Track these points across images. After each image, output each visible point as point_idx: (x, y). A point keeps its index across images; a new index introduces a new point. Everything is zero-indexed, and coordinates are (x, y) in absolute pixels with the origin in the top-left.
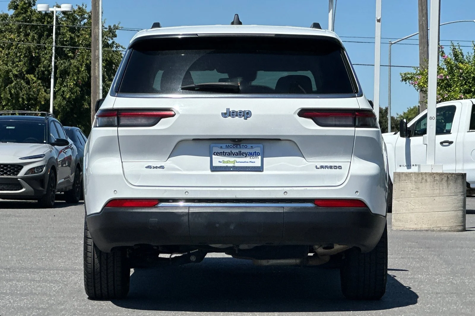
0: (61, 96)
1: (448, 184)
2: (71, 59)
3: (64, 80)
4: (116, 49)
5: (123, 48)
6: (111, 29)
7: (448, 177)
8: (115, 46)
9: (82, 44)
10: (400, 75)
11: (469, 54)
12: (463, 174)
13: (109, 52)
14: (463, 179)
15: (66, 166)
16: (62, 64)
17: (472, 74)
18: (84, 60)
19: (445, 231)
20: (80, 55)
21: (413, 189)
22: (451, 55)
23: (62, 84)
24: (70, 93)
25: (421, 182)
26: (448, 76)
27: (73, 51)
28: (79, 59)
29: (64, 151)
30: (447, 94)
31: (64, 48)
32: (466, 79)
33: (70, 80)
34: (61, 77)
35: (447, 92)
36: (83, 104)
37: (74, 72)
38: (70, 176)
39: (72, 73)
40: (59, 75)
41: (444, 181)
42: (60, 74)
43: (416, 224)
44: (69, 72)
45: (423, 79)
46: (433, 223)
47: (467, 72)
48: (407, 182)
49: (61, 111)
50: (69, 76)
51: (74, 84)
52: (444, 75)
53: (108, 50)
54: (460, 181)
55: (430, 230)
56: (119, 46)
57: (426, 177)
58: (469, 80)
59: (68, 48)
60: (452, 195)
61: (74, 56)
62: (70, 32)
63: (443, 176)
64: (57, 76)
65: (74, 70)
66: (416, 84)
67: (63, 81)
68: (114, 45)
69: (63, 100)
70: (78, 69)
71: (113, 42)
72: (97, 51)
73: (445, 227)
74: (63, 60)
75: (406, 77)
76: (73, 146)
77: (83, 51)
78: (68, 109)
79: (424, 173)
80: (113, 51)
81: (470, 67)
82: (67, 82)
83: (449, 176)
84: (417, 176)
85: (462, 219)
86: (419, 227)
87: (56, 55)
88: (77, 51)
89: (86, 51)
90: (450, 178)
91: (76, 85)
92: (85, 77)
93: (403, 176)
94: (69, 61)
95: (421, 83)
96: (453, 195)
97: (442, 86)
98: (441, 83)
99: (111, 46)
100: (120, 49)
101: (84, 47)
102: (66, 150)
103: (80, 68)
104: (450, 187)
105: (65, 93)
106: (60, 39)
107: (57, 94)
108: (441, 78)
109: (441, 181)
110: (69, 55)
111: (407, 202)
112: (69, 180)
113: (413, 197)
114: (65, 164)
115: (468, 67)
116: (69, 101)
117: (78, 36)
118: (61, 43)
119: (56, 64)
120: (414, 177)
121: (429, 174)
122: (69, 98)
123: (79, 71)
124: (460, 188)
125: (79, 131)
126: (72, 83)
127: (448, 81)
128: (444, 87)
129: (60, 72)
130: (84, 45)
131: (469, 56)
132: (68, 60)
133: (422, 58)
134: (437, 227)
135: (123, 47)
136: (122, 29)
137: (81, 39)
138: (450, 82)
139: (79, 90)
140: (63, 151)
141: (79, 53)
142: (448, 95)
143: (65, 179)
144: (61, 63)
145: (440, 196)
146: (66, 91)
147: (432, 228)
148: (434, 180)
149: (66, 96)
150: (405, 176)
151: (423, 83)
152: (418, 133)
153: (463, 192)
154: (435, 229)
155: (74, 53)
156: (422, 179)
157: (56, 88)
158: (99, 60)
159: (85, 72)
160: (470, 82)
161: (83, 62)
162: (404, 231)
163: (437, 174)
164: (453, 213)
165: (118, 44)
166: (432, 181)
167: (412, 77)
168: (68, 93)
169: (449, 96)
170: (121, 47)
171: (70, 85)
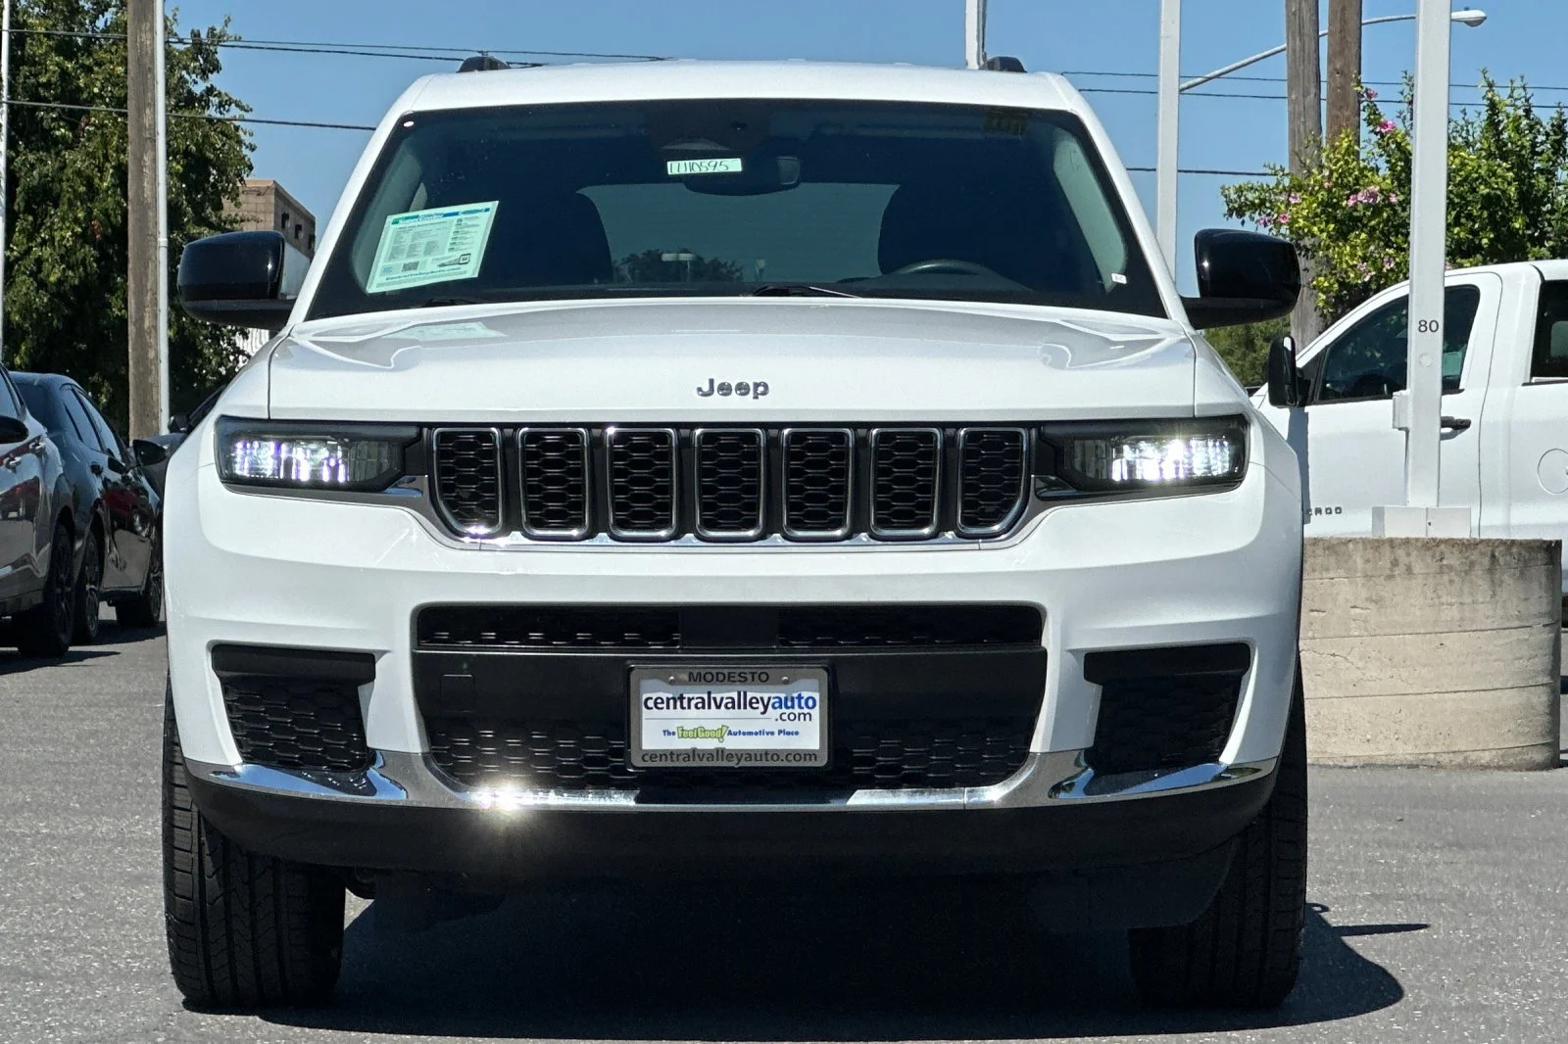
0: (30, 276)
1: (1495, 585)
2: (66, 149)
3: (42, 220)
4: (221, 113)
5: (242, 108)
6: (201, 44)
7: (1493, 556)
8: (215, 100)
9: (102, 97)
10: (1222, 193)
11: (1465, 114)
12: (1551, 542)
13: (194, 123)
14: (1553, 564)
15: (18, 519)
16: (33, 166)
17: (1482, 187)
18: (110, 151)
19: (1485, 767)
20: (95, 133)
21: (1359, 603)
22: (1405, 117)
23: (33, 233)
24: (63, 266)
25: (1390, 577)
26: (1393, 195)
27: (73, 120)
28: (91, 150)
29: (9, 461)
30: (1394, 258)
31: (37, 109)
32: (1458, 203)
33: (63, 220)
34: (28, 210)
35: (1391, 251)
36: (109, 306)
37: (77, 195)
38: (34, 555)
39: (68, 195)
40: (22, 205)
41: (1478, 571)
42: (28, 203)
43: (1368, 741)
44: (59, 196)
45: (1305, 205)
46: (1436, 739)
47: (1465, 180)
48: (1331, 575)
49: (30, 329)
50: (56, 206)
51: (74, 234)
52: (1381, 191)
53: (191, 118)
54: (1538, 571)
55: (1424, 763)
56: (230, 102)
57: (1408, 555)
58: (1469, 208)
59: (53, 109)
60: (1508, 625)
61: (76, 137)
62: (58, 54)
63: (1476, 552)
64: (16, 208)
65: (76, 187)
66: (1283, 221)
67: (37, 227)
68: (211, 98)
69: (37, 292)
70: (89, 182)
71: (210, 91)
72: (148, 111)
73: (1481, 754)
74: (38, 151)
75: (1243, 199)
76: (47, 444)
77: (106, 122)
78: (55, 322)
79: (1402, 539)
80: (210, 120)
81: (1472, 160)
82: (51, 228)
83: (1497, 554)
84: (1371, 551)
85: (1547, 718)
86: (1379, 752)
87: (13, 133)
88: (84, 119)
89: (115, 119)
90: (1502, 561)
91: (84, 238)
92: (114, 210)
93: (1319, 552)
94: (58, 154)
95: (1301, 220)
96: (1514, 626)
97: (1373, 229)
98: (1370, 221)
99: (204, 100)
100: (234, 111)
101: (107, 107)
102: (18, 459)
103: (97, 181)
104: (1502, 595)
105: (46, 266)
106: (26, 77)
107: (18, 270)
108: (1372, 200)
109: (1466, 573)
110: (58, 133)
111: (1334, 655)
112: (29, 569)
113: (1356, 633)
114: (17, 511)
115: (1466, 161)
116: (58, 293)
117: (88, 70)
118: (27, 92)
119: (12, 167)
120: (1362, 557)
121: (1419, 544)
122: (60, 282)
123: (92, 191)
124: (1540, 597)
125: (73, 390)
126: (70, 233)
127: (1395, 212)
128: (1382, 232)
129: (27, 194)
130: (107, 100)
131: (1468, 123)
132: (52, 151)
133: (1299, 131)
134: (1454, 752)
135: (244, 104)
136: (239, 42)
137: (97, 79)
138: (1403, 214)
139: (92, 256)
140: (5, 461)
141: (92, 129)
142: (1397, 260)
143: (14, 565)
144: (29, 163)
145: (1463, 628)
146: (47, 260)
147: (1432, 756)
148: (1441, 567)
149: (48, 276)
150: (1327, 552)
151: (1306, 218)
152: (1337, 389)
153: (1550, 614)
154: (1445, 759)
155: (73, 127)
156: (1391, 563)
157: (12, 250)
158: (154, 141)
159: (115, 192)
160: (1475, 213)
161: (106, 157)
162: (1324, 769)
163: (1451, 543)
164: (1511, 699)
165: (226, 95)
166: (1433, 570)
167: (1263, 202)
168: (54, 267)
169: (1397, 264)
170: (237, 105)
171: (63, 238)
